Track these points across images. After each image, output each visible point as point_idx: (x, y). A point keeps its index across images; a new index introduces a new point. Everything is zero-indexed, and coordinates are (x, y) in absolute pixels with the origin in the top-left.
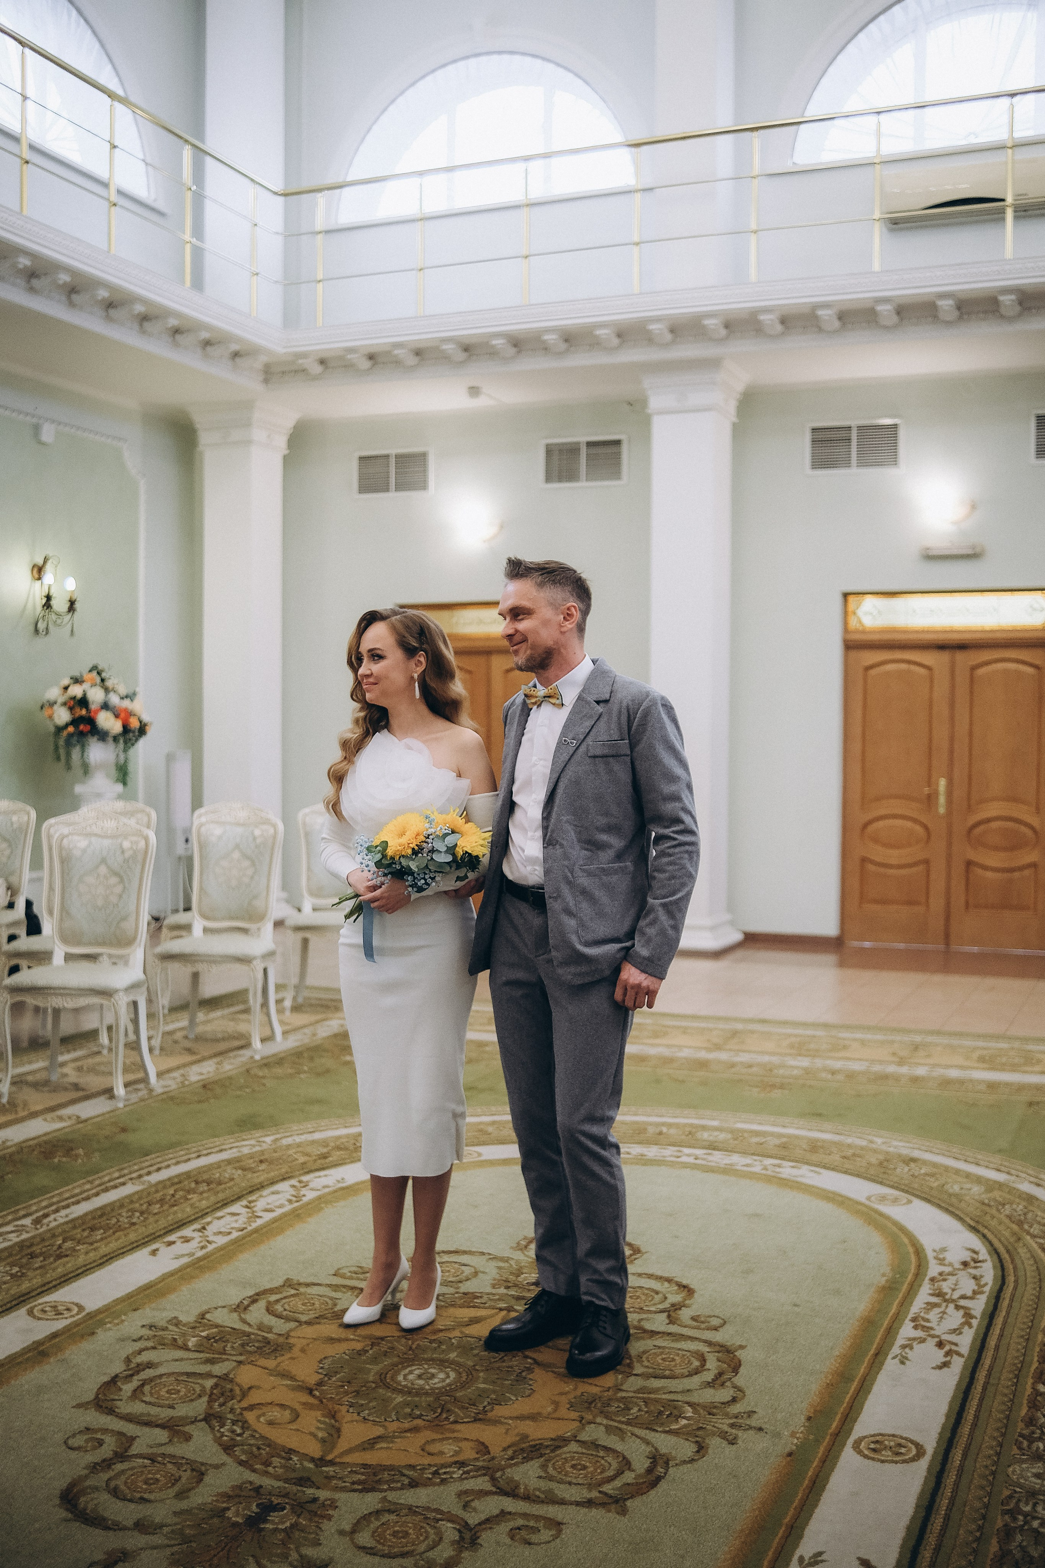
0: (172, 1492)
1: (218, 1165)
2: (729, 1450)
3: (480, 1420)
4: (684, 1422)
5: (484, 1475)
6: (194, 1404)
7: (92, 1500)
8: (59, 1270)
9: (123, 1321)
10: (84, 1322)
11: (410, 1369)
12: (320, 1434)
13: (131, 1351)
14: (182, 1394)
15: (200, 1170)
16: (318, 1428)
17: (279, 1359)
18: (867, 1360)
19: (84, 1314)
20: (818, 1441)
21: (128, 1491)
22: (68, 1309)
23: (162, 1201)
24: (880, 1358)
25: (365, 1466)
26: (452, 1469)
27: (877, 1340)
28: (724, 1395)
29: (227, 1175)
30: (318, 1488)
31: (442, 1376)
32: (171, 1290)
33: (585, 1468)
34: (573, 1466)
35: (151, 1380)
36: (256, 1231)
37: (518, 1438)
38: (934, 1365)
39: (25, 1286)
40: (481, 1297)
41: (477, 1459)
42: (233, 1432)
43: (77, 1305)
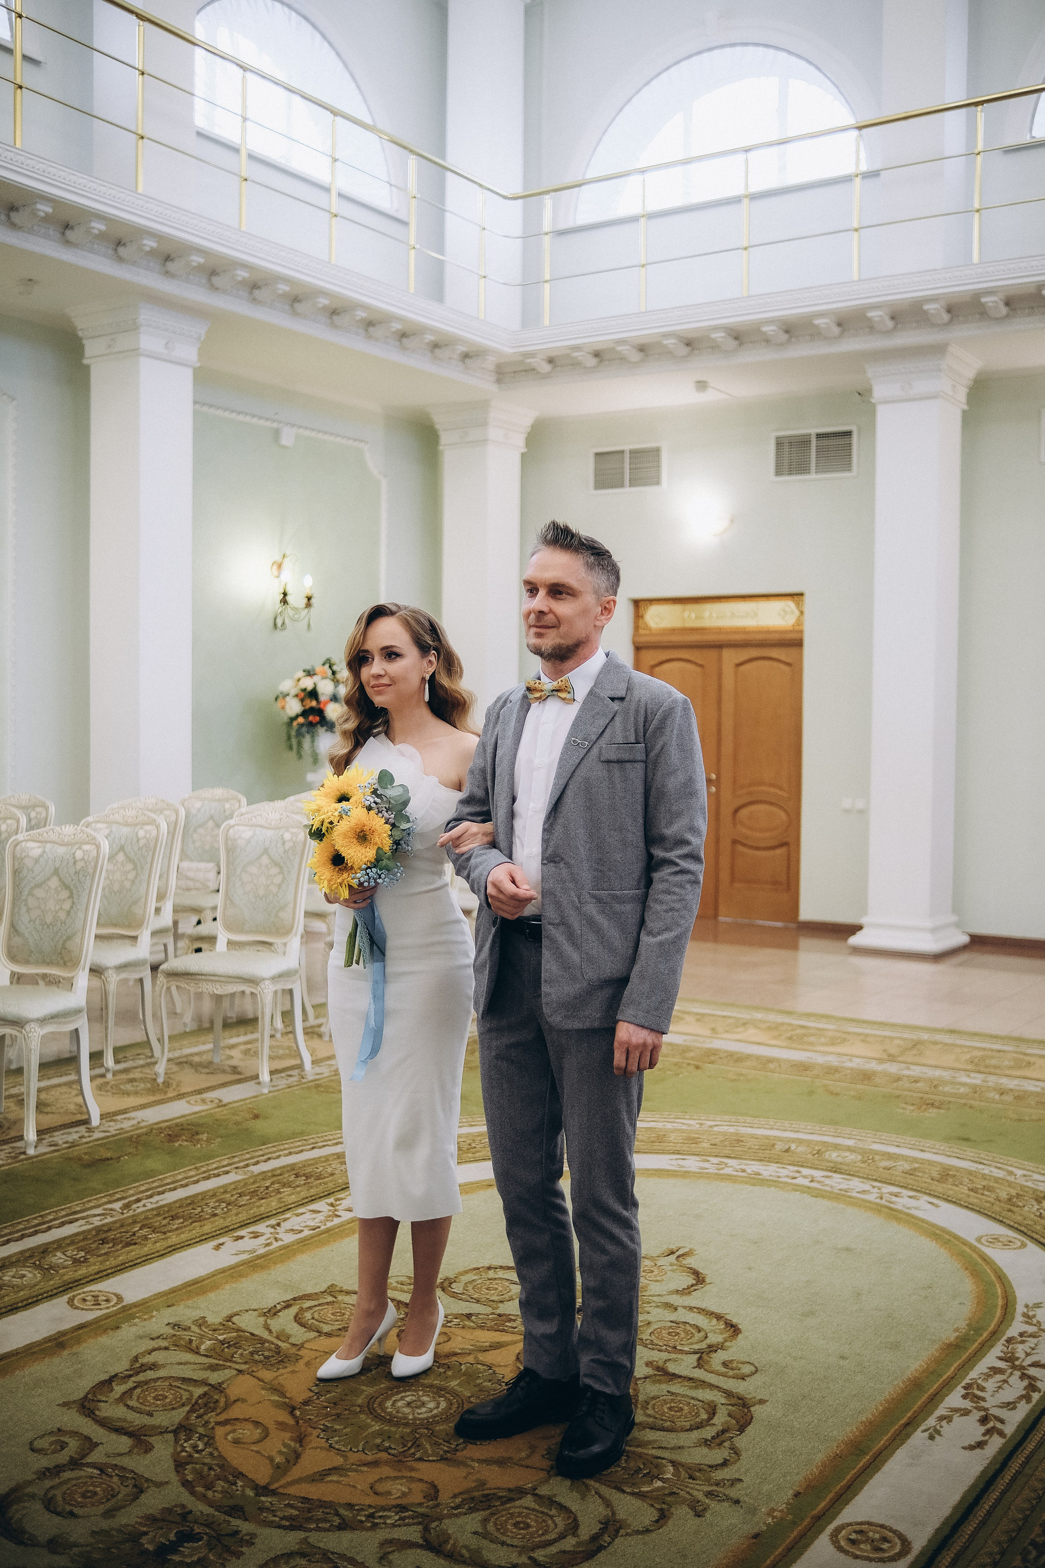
0: (102, 1508)
1: (326, 1159)
2: (693, 1522)
3: (446, 1459)
4: (659, 1484)
5: (420, 1523)
6: (173, 1412)
7: (24, 1508)
8: (121, 1258)
9: (152, 1317)
10: (116, 1315)
11: (403, 1394)
12: (278, 1459)
13: (143, 1349)
14: (168, 1400)
15: (306, 1164)
16: (280, 1452)
17: (281, 1371)
18: (893, 1430)
19: (119, 1306)
20: (794, 1523)
21: (61, 1503)
22: (107, 1301)
23: (253, 1193)
24: (909, 1429)
25: (305, 1500)
26: (389, 1514)
27: (915, 1408)
28: (717, 1455)
29: (329, 1170)
30: (246, 1520)
31: (432, 1405)
32: (215, 1287)
33: (528, 1526)
34: (516, 1525)
35: (146, 1383)
36: (328, 1231)
37: (474, 1485)
38: (966, 1444)
39: (83, 1271)
40: (514, 1320)
41: (420, 1505)
42: (195, 1447)
43: (117, 1295)
